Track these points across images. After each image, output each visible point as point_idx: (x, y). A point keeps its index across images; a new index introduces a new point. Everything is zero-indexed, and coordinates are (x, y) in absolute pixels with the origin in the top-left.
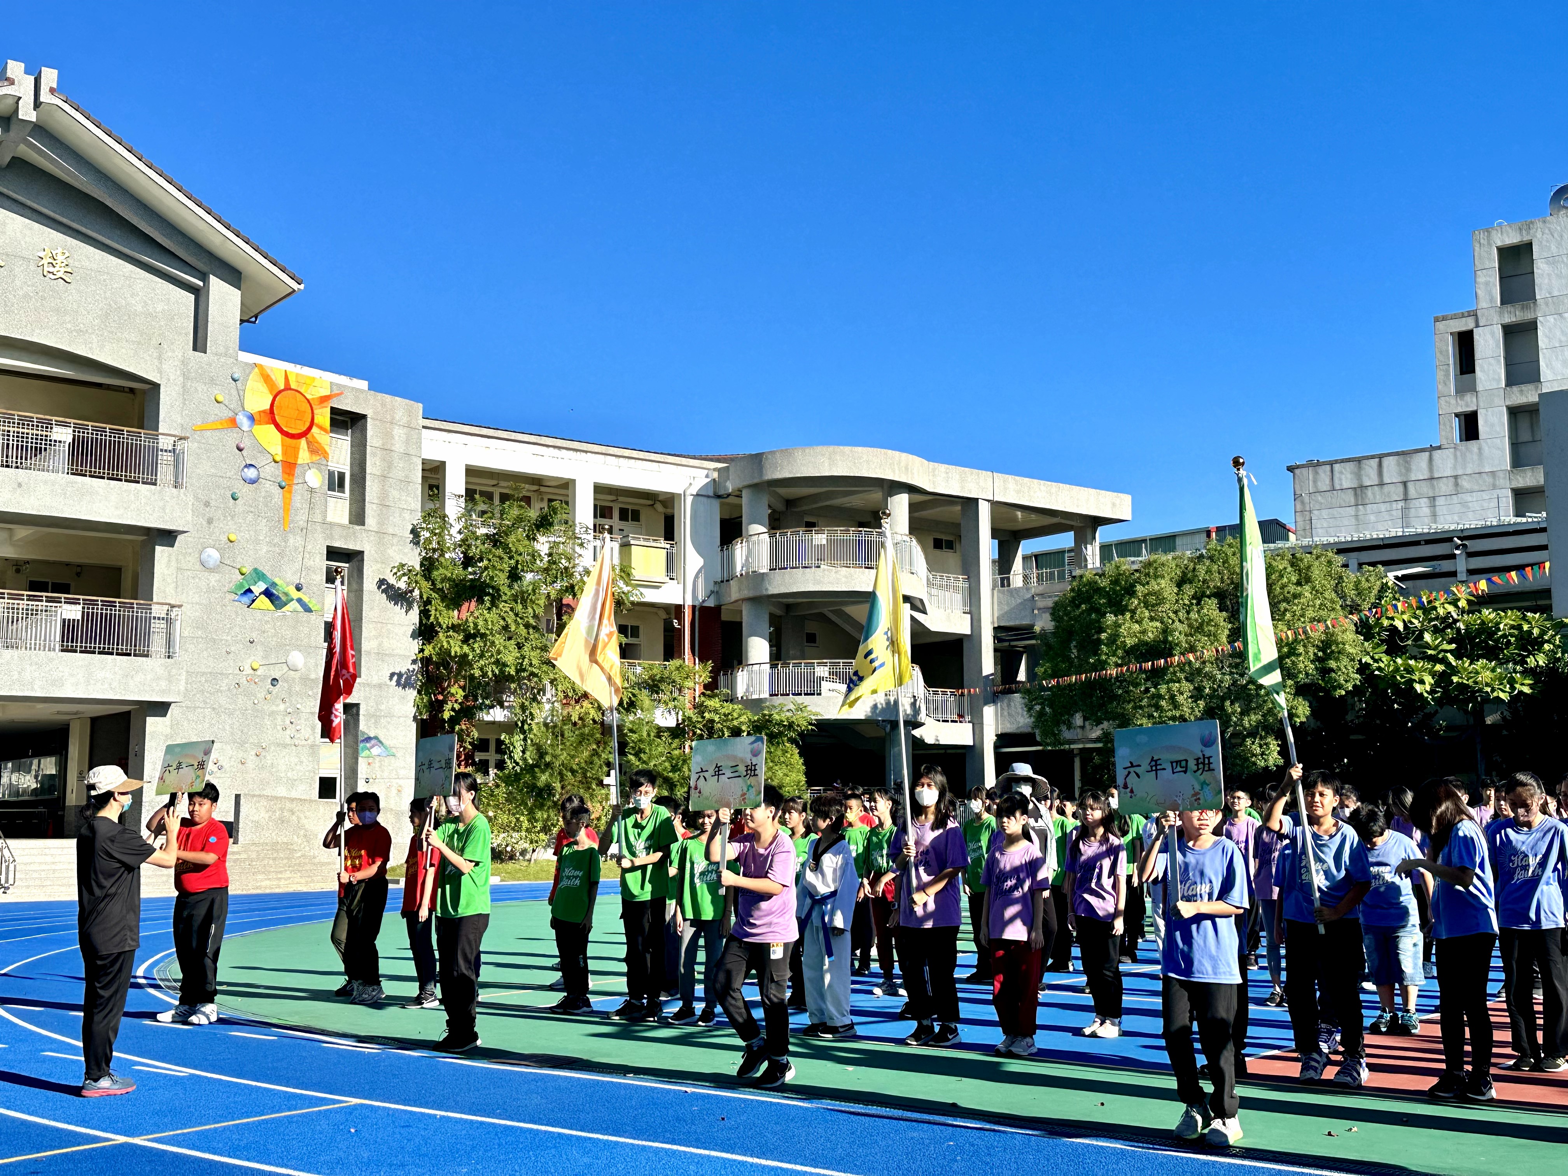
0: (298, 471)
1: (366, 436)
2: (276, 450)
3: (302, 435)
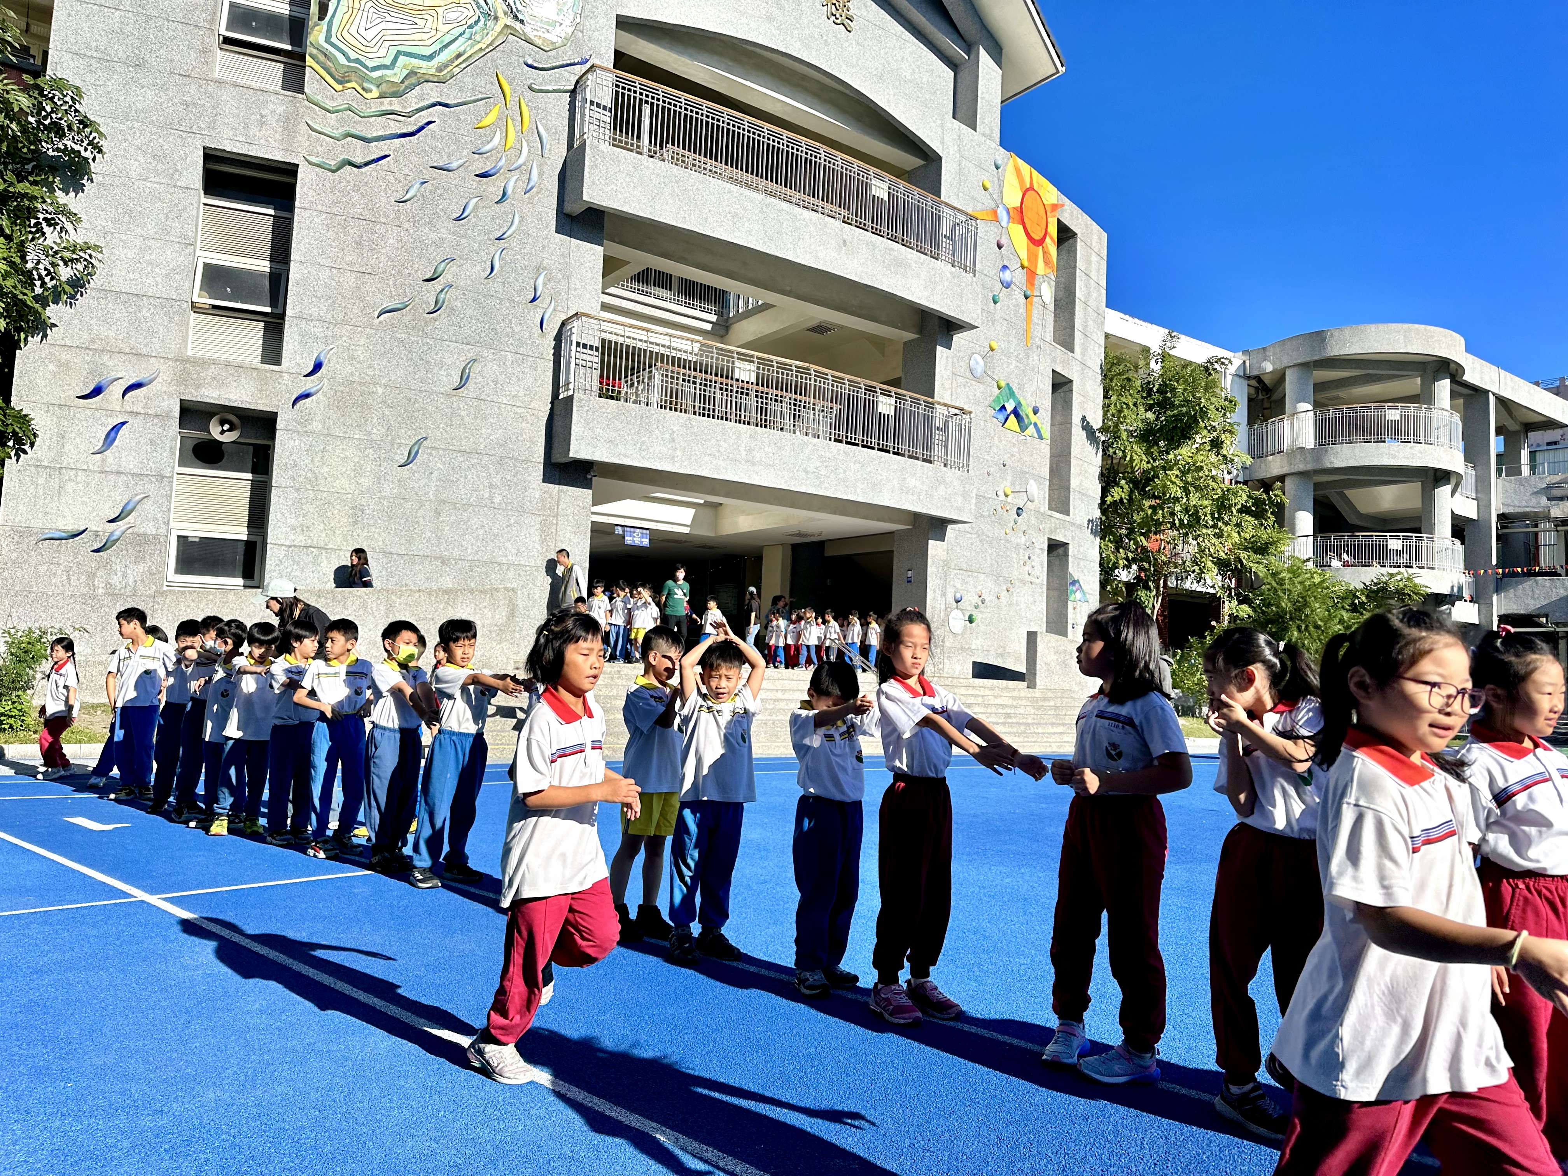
0: (1036, 282)
1: (1075, 257)
2: (1023, 254)
3: (1040, 242)
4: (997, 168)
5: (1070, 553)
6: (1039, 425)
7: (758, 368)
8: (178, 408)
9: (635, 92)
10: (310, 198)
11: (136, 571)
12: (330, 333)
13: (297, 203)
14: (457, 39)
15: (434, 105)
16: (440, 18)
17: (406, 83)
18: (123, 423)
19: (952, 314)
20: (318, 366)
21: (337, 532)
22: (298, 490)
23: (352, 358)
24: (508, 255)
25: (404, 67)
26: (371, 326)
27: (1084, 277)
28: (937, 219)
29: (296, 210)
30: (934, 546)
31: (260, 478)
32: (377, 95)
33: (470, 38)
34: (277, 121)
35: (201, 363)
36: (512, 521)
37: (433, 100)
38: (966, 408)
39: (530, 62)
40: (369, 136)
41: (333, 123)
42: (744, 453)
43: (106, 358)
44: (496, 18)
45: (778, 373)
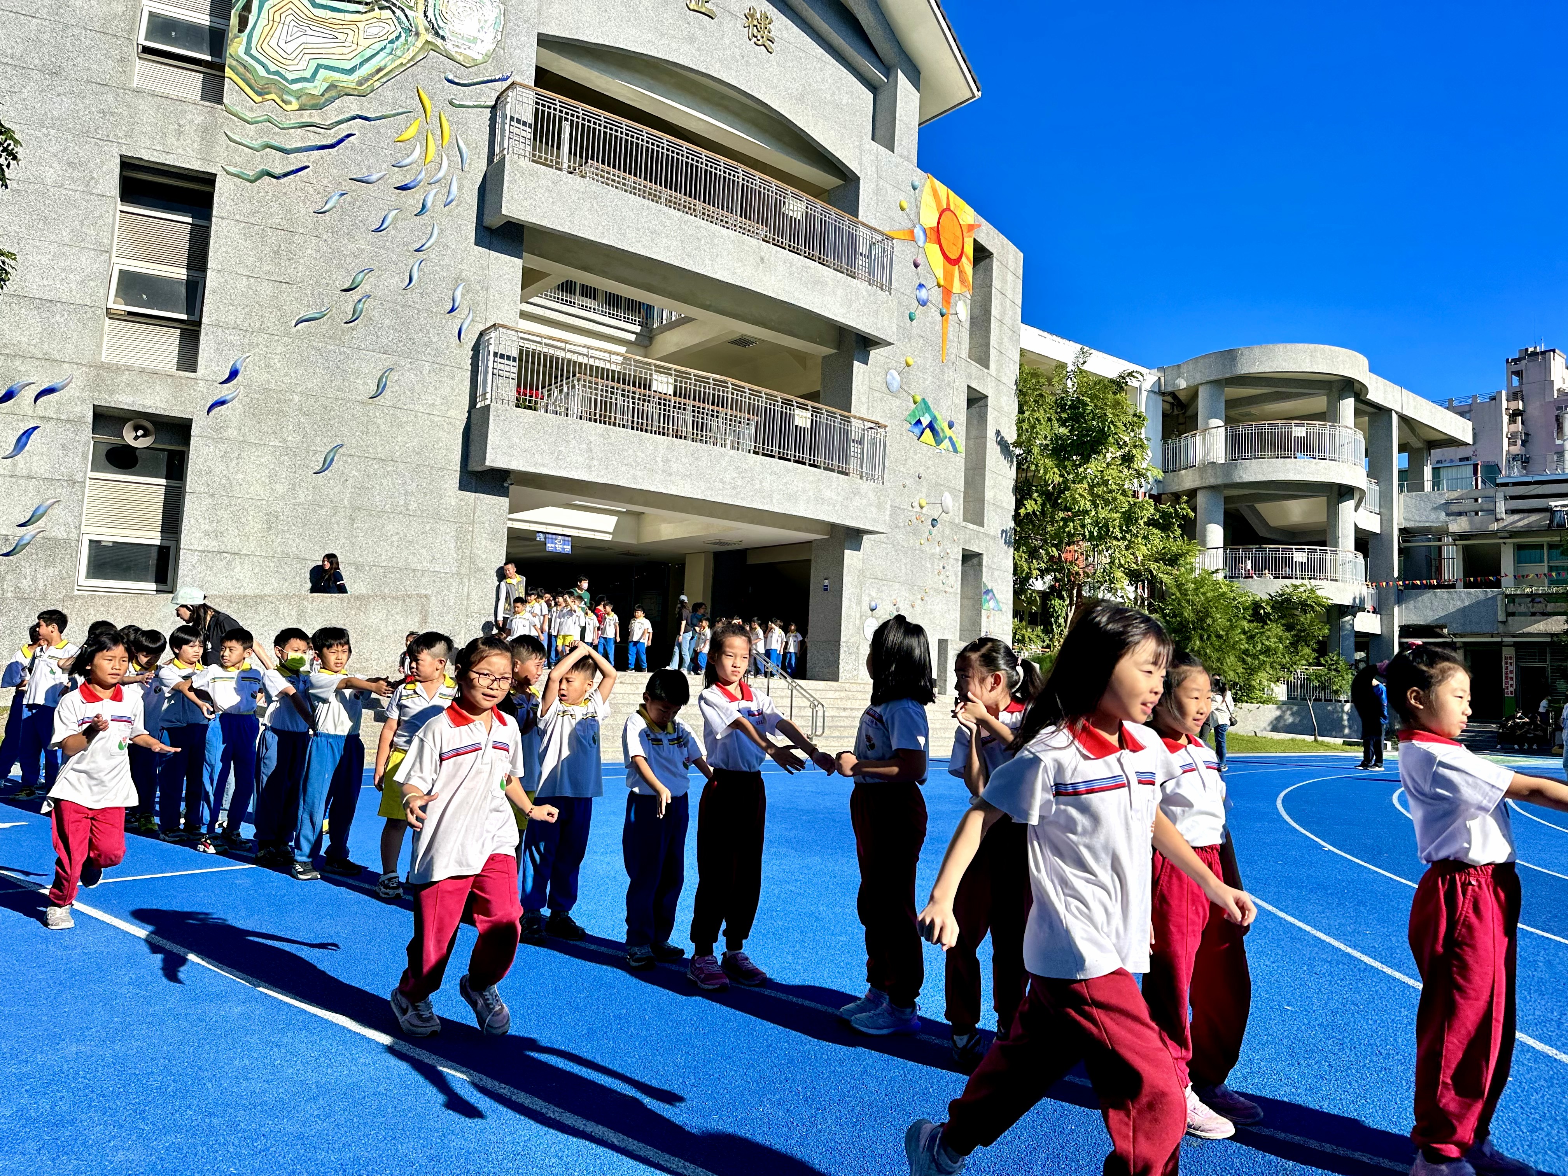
0: (952, 300)
1: (991, 276)
2: (940, 274)
3: (956, 262)
4: (914, 188)
5: (984, 563)
6: (954, 439)
7: (676, 381)
8: (91, 413)
9: (555, 109)
10: (228, 207)
11: (45, 576)
12: (246, 341)
13: (214, 213)
14: (377, 53)
15: (353, 118)
16: (361, 32)
17: (327, 96)
18: (35, 428)
19: (868, 331)
20: (234, 374)
21: (251, 538)
22: (212, 495)
23: (268, 366)
24: (427, 267)
25: (324, 80)
26: (288, 335)
27: (999, 296)
28: (853, 239)
29: (214, 219)
30: (849, 555)
31: (174, 483)
32: (297, 107)
33: (391, 53)
34: (196, 131)
35: (115, 369)
36: (428, 528)
37: (353, 113)
38: (882, 421)
39: (451, 77)
40: (288, 147)
41: (251, 134)
42: (661, 464)
43: (18, 363)
44: (417, 34)
45: (695, 385)
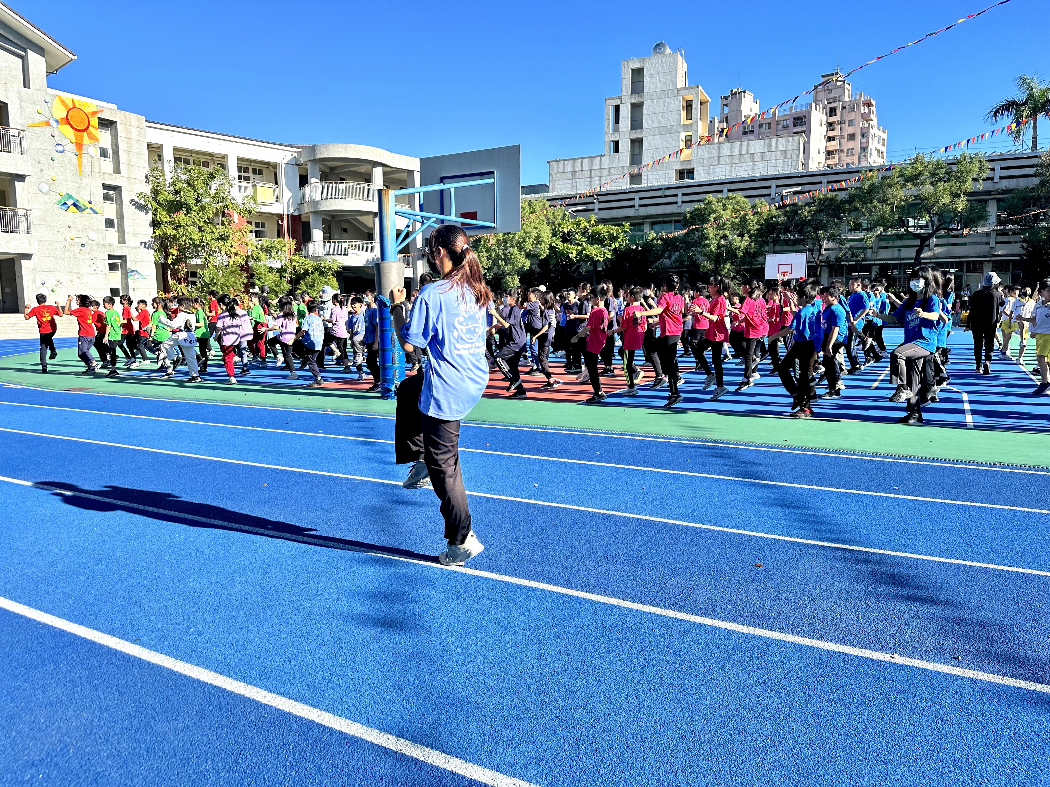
0: (84, 147)
1: (117, 132)
2: (72, 137)
3: (84, 130)
4: (47, 103)
5: (129, 259)
6: (94, 208)
30: (25, 263)
